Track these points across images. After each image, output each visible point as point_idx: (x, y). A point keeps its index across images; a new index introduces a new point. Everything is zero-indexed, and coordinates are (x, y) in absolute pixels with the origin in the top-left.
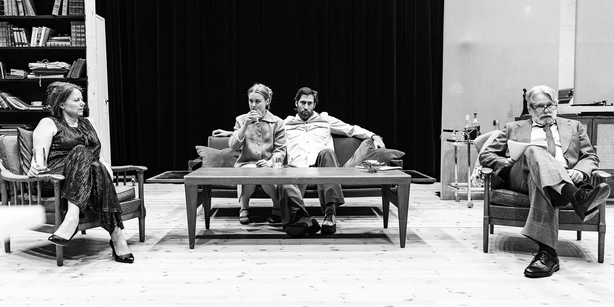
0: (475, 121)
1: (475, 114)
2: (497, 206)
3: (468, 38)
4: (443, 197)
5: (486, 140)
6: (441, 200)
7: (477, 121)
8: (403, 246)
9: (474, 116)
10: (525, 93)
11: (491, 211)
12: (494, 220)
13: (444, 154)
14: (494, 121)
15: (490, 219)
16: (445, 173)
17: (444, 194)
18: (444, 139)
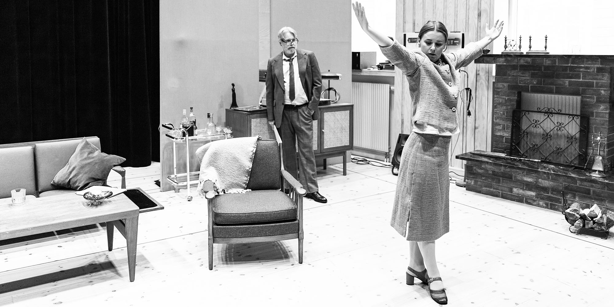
0: (191, 115)
1: (191, 108)
2: (220, 227)
3: (182, 35)
4: (163, 189)
5: (207, 151)
6: (161, 191)
7: (193, 115)
8: (132, 279)
9: (190, 110)
10: (233, 87)
11: (215, 231)
12: (217, 239)
13: (163, 146)
14: (208, 114)
15: (214, 238)
16: (164, 165)
17: (164, 186)
18: (162, 132)
